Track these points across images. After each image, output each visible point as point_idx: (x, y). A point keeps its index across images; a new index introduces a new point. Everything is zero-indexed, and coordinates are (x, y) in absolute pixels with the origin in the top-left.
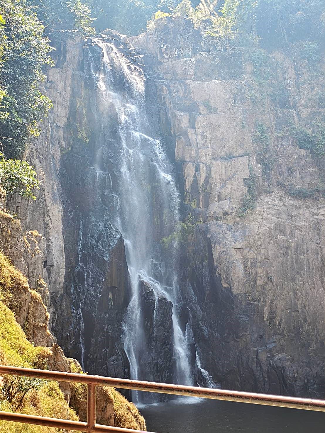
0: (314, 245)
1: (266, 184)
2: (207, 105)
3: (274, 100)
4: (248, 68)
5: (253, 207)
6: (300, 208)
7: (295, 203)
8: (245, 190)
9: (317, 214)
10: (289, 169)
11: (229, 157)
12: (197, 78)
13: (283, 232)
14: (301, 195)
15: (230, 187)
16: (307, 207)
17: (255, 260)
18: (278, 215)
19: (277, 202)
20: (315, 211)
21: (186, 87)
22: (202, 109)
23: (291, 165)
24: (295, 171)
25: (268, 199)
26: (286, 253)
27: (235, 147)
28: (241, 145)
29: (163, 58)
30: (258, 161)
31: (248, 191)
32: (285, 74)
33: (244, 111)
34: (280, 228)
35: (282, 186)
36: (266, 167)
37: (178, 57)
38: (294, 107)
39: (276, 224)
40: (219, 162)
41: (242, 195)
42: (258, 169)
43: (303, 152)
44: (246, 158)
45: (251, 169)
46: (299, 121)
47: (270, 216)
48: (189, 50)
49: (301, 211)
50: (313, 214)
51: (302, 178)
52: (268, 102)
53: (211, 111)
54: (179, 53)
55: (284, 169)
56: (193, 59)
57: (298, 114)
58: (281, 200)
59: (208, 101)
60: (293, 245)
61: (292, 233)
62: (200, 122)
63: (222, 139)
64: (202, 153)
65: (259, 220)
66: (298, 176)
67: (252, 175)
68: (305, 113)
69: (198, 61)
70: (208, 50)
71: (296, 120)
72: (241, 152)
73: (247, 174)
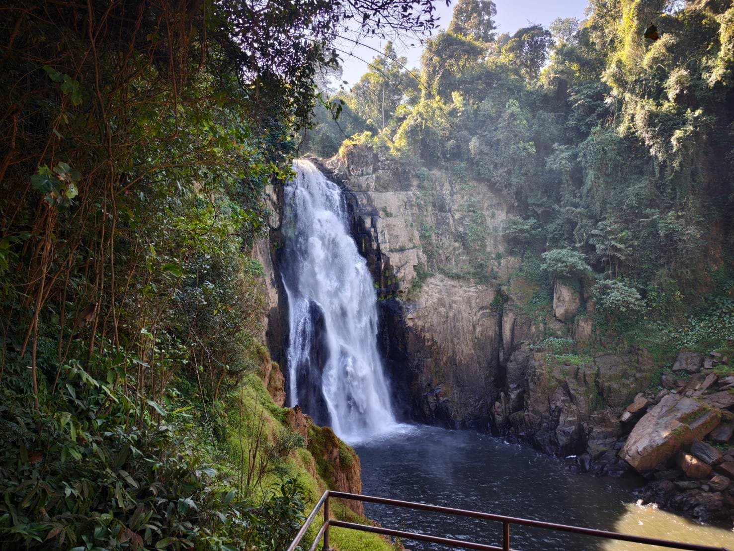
0: (467, 315)
1: (430, 269)
2: (384, 210)
3: (434, 206)
4: (415, 182)
5: (421, 287)
6: (455, 287)
7: (452, 283)
8: (415, 274)
9: (469, 291)
10: (447, 258)
11: (402, 250)
12: (377, 190)
13: (443, 305)
14: (457, 277)
15: (403, 272)
16: (461, 286)
17: (424, 327)
18: (440, 292)
19: (439, 283)
20: (467, 289)
21: (369, 198)
22: (381, 213)
23: (448, 255)
24: (451, 259)
25: (432, 280)
26: (447, 321)
27: (407, 241)
28: (411, 240)
29: (351, 175)
30: (424, 252)
31: (417, 275)
32: (442, 186)
33: (413, 214)
34: (441, 302)
35: (442, 271)
36: (430, 256)
37: (362, 175)
38: (450, 211)
39: (439, 300)
40: (395, 253)
41: (413, 278)
42: (424, 258)
43: (457, 244)
44: (414, 250)
45: (418, 258)
46: (454, 221)
47: (434, 294)
48: (370, 169)
49: (456, 289)
50: (465, 292)
51: (457, 265)
52: (430, 208)
53: (388, 215)
54: (362, 171)
55: (443, 258)
56: (374, 176)
57: (453, 216)
58: (442, 281)
59: (386, 207)
60: (451, 315)
61: (450, 306)
62: (380, 224)
63: (397, 236)
64: (382, 247)
65: (426, 296)
66: (454, 263)
67: (420, 263)
68: (458, 216)
69: (377, 178)
70: (383, 169)
71: (451, 221)
72: (411, 245)
73: (416, 262)
